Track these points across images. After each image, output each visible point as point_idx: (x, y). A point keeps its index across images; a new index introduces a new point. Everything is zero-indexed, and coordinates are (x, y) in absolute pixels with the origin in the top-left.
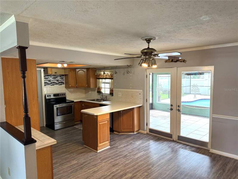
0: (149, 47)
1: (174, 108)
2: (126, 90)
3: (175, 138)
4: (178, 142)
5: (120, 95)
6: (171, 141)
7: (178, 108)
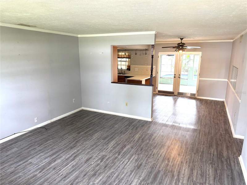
0: (181, 42)
1: (177, 76)
2: (141, 66)
3: (176, 93)
4: (178, 96)
5: (136, 69)
6: (173, 96)
7: (179, 76)
